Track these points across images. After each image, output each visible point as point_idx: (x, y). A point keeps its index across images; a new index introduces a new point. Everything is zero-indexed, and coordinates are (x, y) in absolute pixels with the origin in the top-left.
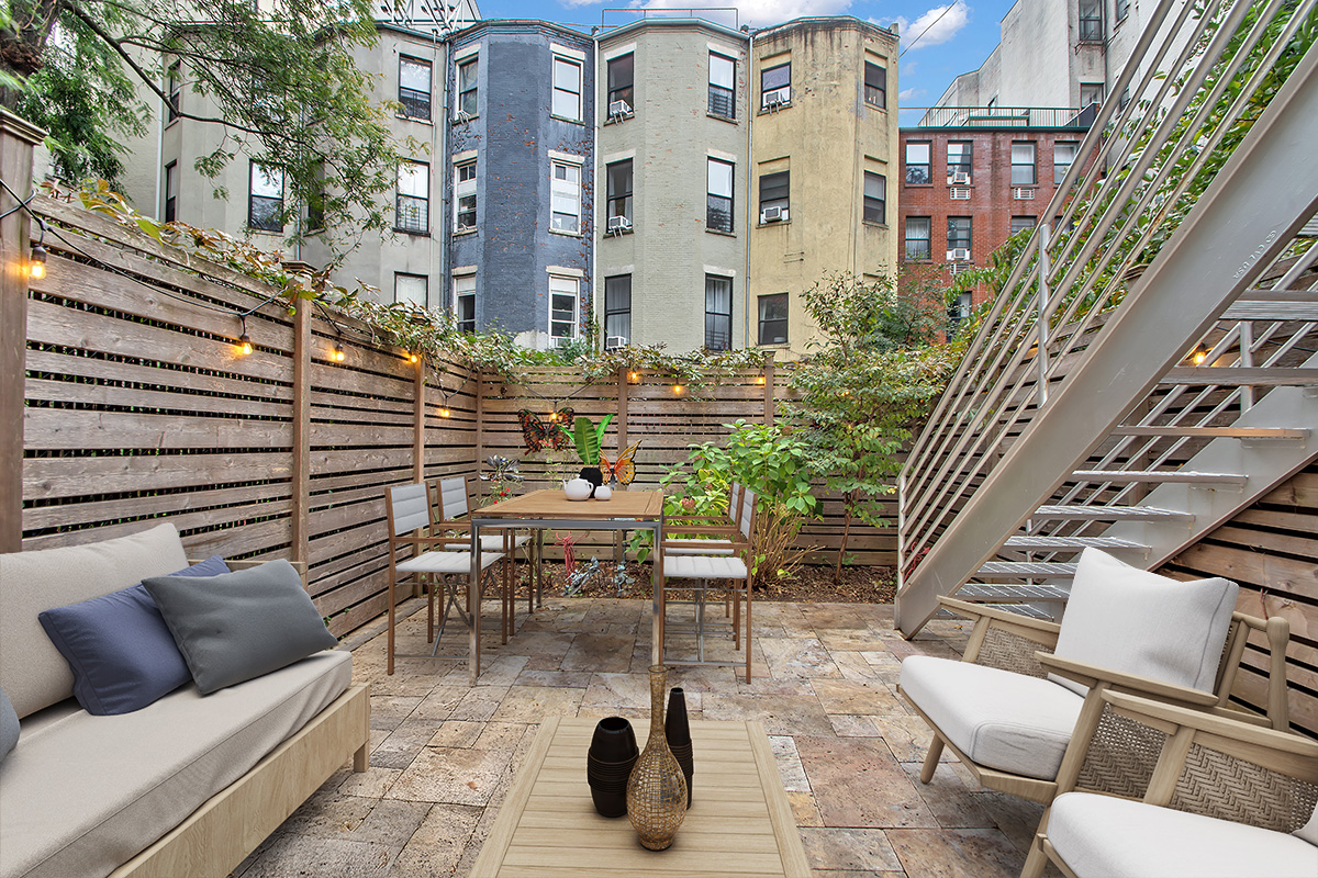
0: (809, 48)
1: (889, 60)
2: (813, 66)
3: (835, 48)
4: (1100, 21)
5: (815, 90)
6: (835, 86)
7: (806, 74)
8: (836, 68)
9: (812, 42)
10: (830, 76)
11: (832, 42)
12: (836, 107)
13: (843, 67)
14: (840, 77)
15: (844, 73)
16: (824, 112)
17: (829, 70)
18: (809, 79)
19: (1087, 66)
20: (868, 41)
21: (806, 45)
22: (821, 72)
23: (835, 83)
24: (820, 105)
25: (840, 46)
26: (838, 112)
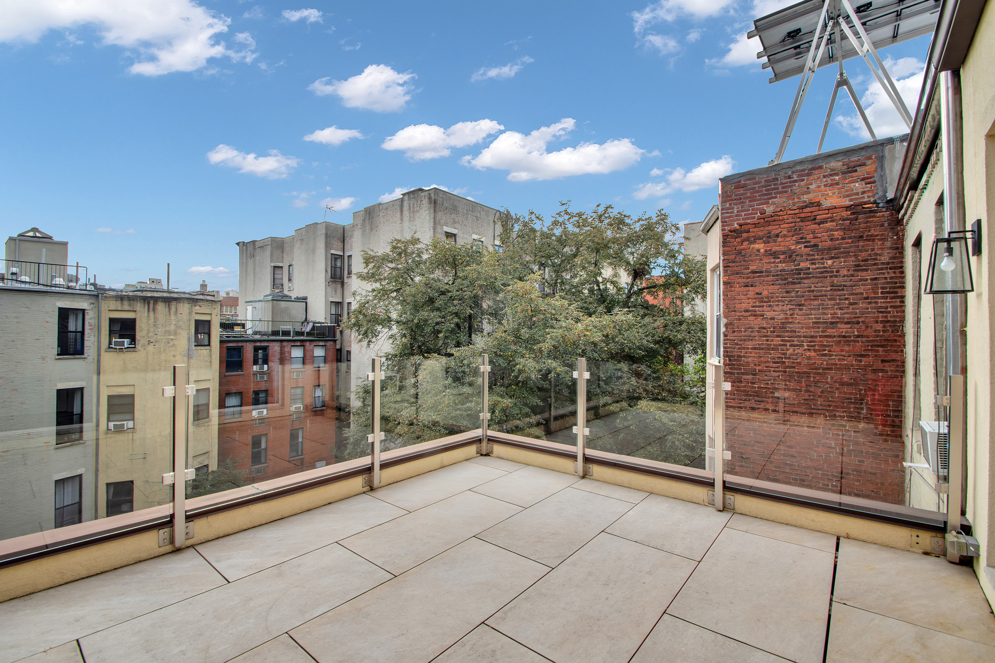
0: (152, 314)
1: (213, 315)
2: (154, 325)
3: (172, 314)
4: (341, 268)
5: (156, 342)
6: (172, 340)
7: (149, 331)
8: (173, 328)
9: (154, 310)
10: (169, 333)
11: (169, 310)
12: (173, 353)
13: (178, 327)
14: (176, 334)
15: (179, 331)
16: (163, 357)
17: (167, 329)
18: (151, 334)
19: (334, 292)
20: (198, 308)
21: (149, 311)
22: (161, 330)
23: (172, 337)
24: (160, 352)
25: (176, 312)
26: (174, 356)
